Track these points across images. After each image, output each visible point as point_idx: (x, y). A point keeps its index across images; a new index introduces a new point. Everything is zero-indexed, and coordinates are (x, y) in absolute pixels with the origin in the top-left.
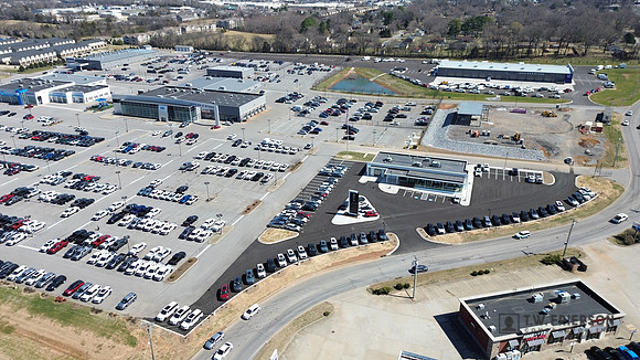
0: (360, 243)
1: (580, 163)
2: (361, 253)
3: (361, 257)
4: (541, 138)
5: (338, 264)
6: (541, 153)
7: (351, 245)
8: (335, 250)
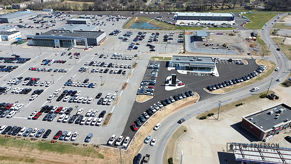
0: (184, 98)
1: (254, 54)
2: (185, 102)
3: (186, 104)
4: (234, 45)
5: (178, 108)
6: (237, 51)
7: (180, 99)
8: (174, 102)
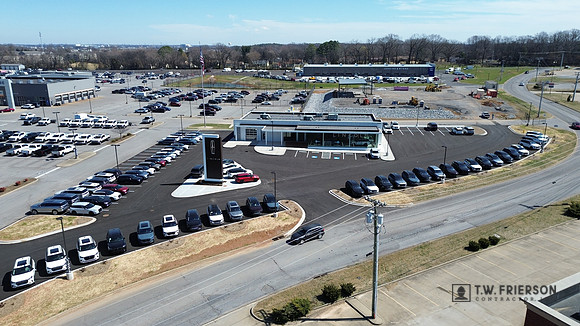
0: (228, 219)
1: (499, 117)
2: (230, 237)
3: (231, 245)
4: (439, 103)
5: (177, 264)
6: (448, 112)
7: (209, 224)
8: (171, 236)
